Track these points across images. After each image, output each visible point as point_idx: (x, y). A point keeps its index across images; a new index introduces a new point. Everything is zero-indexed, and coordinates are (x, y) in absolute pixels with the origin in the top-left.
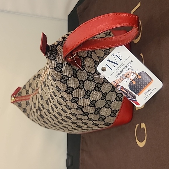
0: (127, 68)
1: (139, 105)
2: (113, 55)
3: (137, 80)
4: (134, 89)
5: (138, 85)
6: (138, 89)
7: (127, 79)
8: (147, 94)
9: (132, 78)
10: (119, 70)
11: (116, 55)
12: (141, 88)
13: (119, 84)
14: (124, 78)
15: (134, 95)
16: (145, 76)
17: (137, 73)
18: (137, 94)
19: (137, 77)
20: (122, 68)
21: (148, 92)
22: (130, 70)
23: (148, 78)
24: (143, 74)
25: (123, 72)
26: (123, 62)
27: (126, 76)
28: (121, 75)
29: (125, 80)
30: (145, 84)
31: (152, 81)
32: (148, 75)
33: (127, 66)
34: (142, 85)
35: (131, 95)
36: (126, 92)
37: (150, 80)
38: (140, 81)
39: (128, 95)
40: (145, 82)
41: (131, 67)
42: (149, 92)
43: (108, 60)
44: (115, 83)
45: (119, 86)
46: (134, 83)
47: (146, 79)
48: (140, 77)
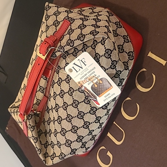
0: (91, 73)
1: (99, 105)
2: (79, 60)
3: (99, 84)
4: (96, 91)
5: (100, 88)
6: (100, 92)
7: (90, 81)
8: (107, 97)
9: (95, 82)
10: (83, 73)
11: (81, 60)
12: (102, 91)
13: (83, 85)
14: (88, 80)
15: (95, 96)
16: (106, 82)
17: (99, 78)
18: (98, 96)
19: (98, 82)
20: (86, 72)
21: (107, 95)
22: (93, 75)
23: (108, 84)
24: (104, 80)
25: (87, 76)
26: (88, 67)
27: (90, 79)
28: (85, 77)
29: (88, 83)
30: (106, 88)
31: (111, 87)
32: (108, 82)
33: (91, 71)
34: (103, 89)
35: (93, 96)
36: (89, 93)
37: (110, 86)
38: (101, 86)
39: (90, 95)
40: (106, 87)
41: (94, 72)
42: (109, 96)
43: (74, 64)
44: (80, 83)
45: (83, 87)
46: (96, 86)
47: (107, 84)
48: (101, 82)
